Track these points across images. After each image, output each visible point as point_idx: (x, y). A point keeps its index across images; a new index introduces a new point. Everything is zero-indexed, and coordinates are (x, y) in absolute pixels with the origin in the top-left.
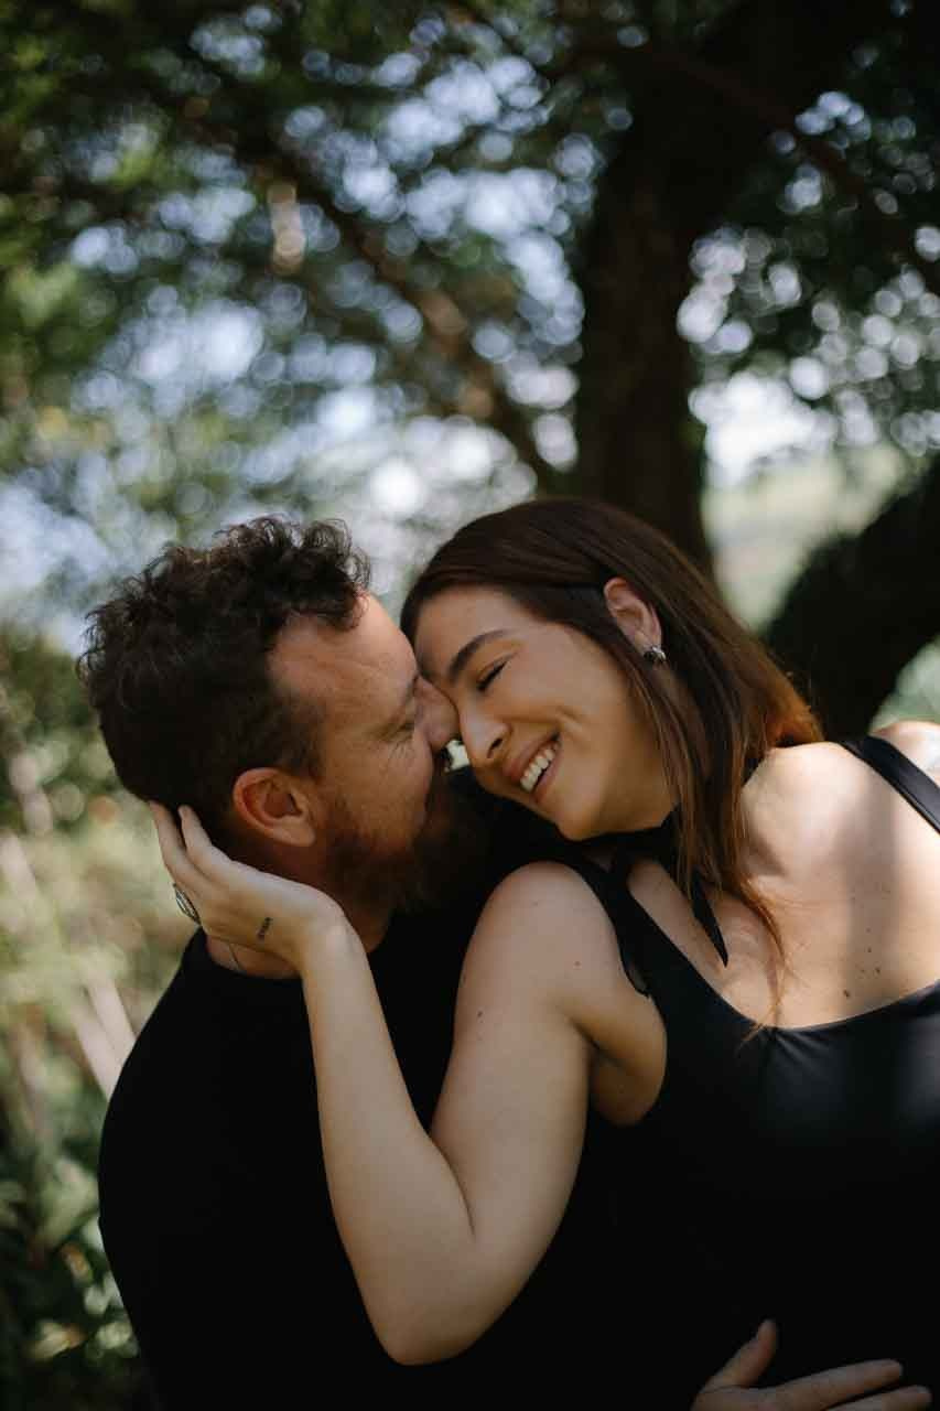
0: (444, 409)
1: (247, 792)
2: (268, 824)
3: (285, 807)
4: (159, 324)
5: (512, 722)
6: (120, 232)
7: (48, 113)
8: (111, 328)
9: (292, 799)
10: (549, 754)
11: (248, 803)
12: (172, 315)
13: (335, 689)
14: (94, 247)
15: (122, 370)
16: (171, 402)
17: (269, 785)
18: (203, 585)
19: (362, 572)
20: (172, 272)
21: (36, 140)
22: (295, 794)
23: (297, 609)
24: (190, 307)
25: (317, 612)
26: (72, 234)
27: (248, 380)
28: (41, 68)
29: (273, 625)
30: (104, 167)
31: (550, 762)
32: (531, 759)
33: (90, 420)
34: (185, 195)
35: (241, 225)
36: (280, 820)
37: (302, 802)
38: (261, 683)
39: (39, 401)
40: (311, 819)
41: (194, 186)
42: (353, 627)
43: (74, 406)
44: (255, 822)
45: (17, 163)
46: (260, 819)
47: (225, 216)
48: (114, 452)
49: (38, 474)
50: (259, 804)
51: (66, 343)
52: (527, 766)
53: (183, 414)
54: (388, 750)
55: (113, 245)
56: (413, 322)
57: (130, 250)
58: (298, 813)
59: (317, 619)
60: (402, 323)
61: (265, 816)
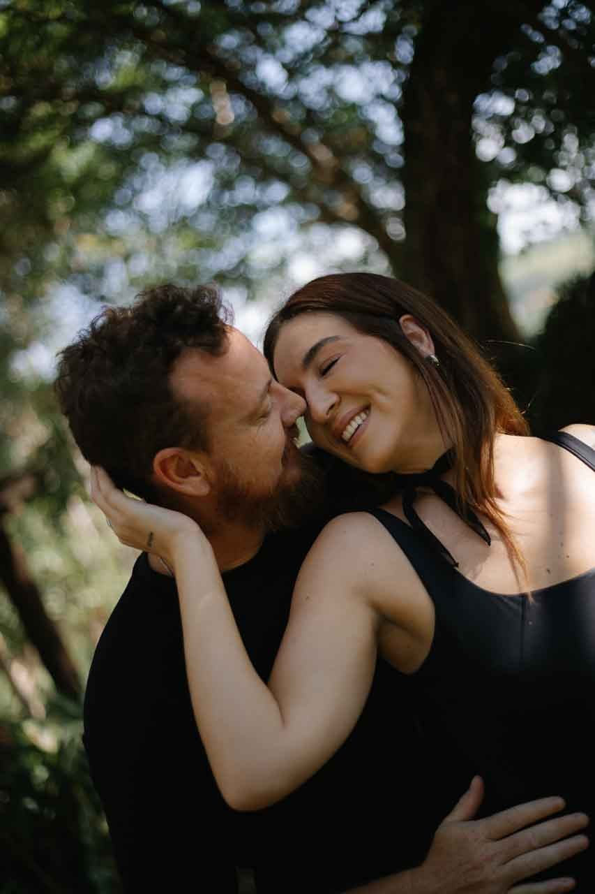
0: (330, 218)
1: (163, 464)
2: (179, 483)
3: (188, 471)
4: (149, 176)
5: (342, 394)
6: (120, 120)
7: (68, 46)
8: (118, 182)
9: (192, 465)
10: (363, 416)
11: (165, 470)
12: (157, 169)
13: (215, 394)
14: (104, 130)
15: (127, 206)
16: (159, 224)
17: (176, 459)
18: (126, 332)
19: (229, 317)
20: (153, 143)
21: (63, 64)
22: (196, 463)
23: (186, 343)
24: (167, 165)
25: (200, 345)
26: (90, 122)
27: (207, 206)
28: (62, 19)
29: (171, 357)
30: (107, 79)
31: (363, 421)
32: (352, 419)
33: (111, 238)
34: (159, 93)
35: (194, 108)
36: (185, 480)
37: (199, 467)
38: (166, 395)
39: (79, 230)
40: (206, 478)
41: (164, 86)
42: (225, 353)
43: (99, 230)
44: (170, 483)
45: (52, 79)
46: (173, 480)
47: (185, 104)
48: (127, 258)
49: (80, 277)
50: (172, 472)
51: (91, 192)
52: (349, 423)
53: (167, 231)
54: (254, 429)
55: (115, 128)
56: (306, 164)
57: (127, 132)
58: (198, 474)
59: (200, 350)
60: (300, 164)
61: (177, 479)
